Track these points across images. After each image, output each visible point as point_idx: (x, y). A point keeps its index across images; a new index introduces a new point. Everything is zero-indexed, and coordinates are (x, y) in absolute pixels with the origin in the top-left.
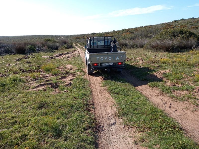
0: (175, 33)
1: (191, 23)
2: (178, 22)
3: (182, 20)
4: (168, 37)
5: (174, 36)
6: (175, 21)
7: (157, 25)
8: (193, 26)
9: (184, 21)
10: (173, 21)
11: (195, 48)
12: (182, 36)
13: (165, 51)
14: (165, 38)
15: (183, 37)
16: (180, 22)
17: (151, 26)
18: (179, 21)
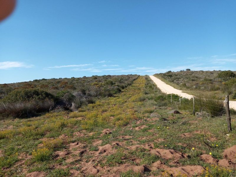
0: (29, 94)
1: (52, 83)
2: (39, 82)
3: (43, 79)
4: (20, 98)
5: (29, 97)
6: (36, 81)
7: (14, 84)
8: (54, 87)
9: (45, 81)
10: (34, 80)
11: (52, 110)
12: (37, 97)
13: (15, 118)
14: (16, 100)
15: (39, 98)
16: (41, 82)
17: (5, 84)
18: (40, 80)
